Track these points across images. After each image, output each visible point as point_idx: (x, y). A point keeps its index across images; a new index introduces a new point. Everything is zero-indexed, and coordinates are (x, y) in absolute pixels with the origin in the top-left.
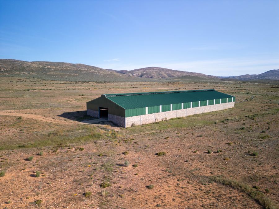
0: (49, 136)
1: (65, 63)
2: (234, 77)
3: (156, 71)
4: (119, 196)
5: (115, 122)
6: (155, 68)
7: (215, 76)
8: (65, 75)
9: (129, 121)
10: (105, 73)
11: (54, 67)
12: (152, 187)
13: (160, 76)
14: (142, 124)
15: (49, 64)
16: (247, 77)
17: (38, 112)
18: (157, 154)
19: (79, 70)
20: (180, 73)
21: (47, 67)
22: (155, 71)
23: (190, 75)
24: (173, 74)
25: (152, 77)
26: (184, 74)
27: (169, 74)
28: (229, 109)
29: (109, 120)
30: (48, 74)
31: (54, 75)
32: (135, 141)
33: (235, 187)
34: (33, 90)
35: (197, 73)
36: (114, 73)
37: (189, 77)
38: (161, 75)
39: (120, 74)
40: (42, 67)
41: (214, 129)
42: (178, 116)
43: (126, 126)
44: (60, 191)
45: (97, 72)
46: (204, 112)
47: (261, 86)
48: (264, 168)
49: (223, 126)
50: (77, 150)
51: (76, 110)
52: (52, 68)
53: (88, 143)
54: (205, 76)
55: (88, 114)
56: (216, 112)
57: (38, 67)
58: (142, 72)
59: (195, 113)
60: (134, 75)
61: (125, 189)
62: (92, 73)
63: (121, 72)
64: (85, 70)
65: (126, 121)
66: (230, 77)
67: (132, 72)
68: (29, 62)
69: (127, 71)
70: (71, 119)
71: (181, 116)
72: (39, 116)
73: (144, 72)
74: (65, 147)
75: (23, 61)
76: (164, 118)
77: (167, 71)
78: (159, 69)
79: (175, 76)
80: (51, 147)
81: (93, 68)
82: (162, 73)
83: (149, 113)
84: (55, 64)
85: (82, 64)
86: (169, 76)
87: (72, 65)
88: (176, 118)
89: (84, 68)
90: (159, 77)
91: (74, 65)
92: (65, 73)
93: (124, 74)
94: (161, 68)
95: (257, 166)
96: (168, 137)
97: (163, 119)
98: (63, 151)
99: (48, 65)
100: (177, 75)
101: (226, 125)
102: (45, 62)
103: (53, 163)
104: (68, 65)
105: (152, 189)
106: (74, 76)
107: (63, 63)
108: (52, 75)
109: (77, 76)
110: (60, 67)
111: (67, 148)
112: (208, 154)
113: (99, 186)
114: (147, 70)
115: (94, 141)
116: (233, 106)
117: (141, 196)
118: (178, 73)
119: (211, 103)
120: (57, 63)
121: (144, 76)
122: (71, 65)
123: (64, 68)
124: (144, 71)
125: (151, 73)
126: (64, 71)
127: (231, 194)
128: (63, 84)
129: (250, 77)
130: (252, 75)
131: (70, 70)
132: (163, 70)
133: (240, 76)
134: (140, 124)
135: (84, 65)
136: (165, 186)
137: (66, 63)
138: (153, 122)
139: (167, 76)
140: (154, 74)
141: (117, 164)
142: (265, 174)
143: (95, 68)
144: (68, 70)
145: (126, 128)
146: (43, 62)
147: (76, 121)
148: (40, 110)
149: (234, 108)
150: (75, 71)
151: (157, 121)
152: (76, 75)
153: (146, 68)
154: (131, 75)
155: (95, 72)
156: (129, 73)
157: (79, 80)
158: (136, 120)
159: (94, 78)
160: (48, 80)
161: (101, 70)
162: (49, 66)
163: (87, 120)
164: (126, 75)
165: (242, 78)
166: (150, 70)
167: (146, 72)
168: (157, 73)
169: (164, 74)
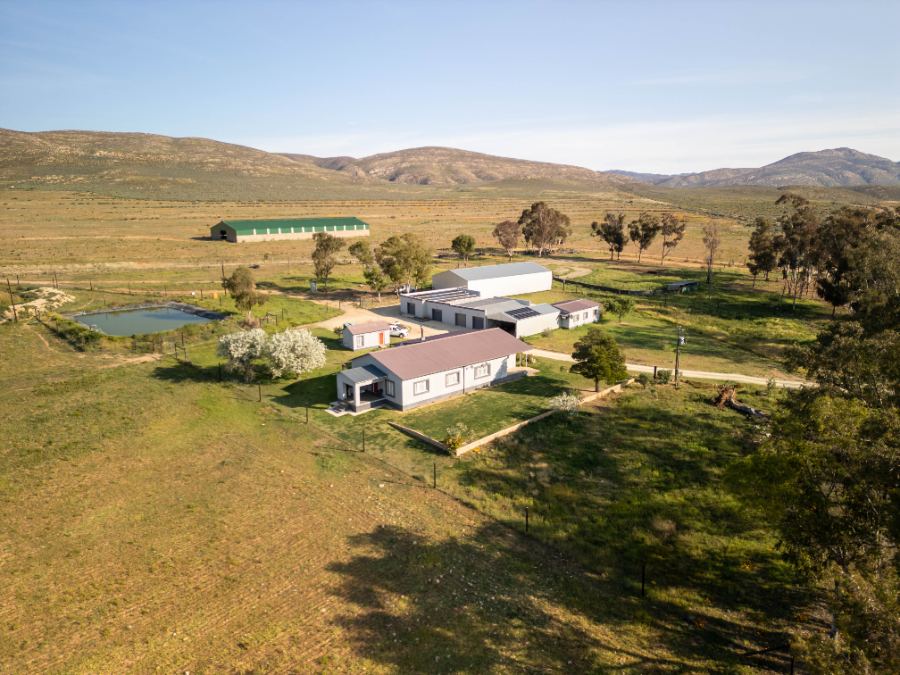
1: (149, 136)
3: (439, 162)
6: (440, 152)
9: (240, 238)
11: (120, 155)
13: (452, 178)
16: (723, 178)
19: (195, 164)
21: (98, 154)
22: (437, 160)
24: (493, 168)
25: (425, 182)
27: (481, 171)
29: (226, 238)
36: (316, 172)
38: (456, 172)
39: (328, 171)
40: (83, 153)
45: (250, 166)
52: (114, 158)
57: (72, 155)
58: (395, 164)
60: (372, 172)
62: (236, 173)
63: (332, 163)
64: (213, 162)
67: (365, 163)
68: (31, 134)
69: (350, 160)
73: (404, 165)
75: (12, 131)
77: (476, 160)
78: (448, 155)
79: (499, 176)
81: (242, 151)
82: (460, 165)
85: (205, 140)
86: (479, 177)
87: (171, 141)
89: (212, 155)
90: (449, 180)
91: (178, 143)
93: (341, 169)
94: (457, 150)
99: (98, 145)
100: (505, 174)
102: (82, 132)
104: (160, 141)
107: (141, 137)
108: (128, 183)
110: (138, 154)
114: (413, 158)
118: (508, 166)
120: (122, 135)
121: (403, 178)
122: (168, 143)
123: (148, 155)
124: (402, 162)
125: (423, 167)
126: (150, 164)
130: (738, 170)
131: (168, 161)
132: (461, 155)
135: (210, 141)
139: (474, 176)
140: (432, 169)
143: (245, 152)
150: (185, 167)
154: (361, 173)
155: (245, 167)
156: (357, 169)
161: (265, 157)
162: (103, 150)
164: (346, 174)
165: (707, 178)
166: (422, 158)
167: (409, 165)
168: (443, 168)
169: (466, 171)
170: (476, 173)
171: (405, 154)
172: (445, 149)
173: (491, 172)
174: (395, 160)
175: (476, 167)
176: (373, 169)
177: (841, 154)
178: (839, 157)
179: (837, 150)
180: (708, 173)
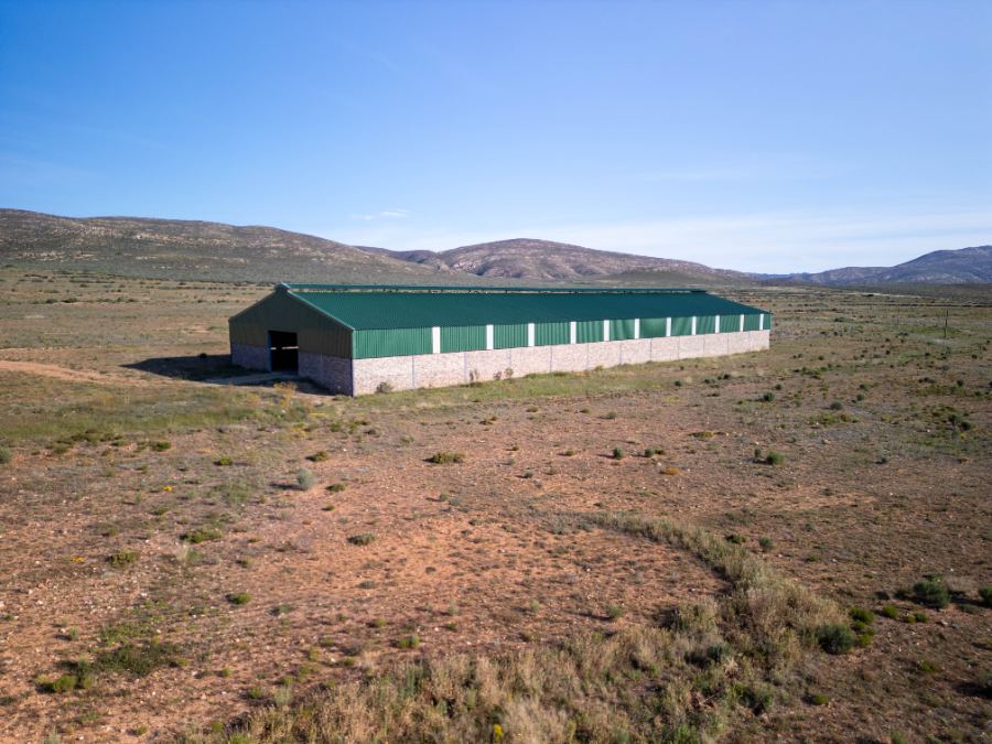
0: (59, 414)
1: (206, 224)
2: (806, 276)
3: (532, 255)
4: (239, 562)
5: (321, 378)
6: (532, 244)
7: (743, 271)
8: (202, 261)
9: (368, 373)
10: (351, 259)
11: (165, 238)
12: (368, 540)
13: (548, 272)
14: (417, 387)
15: (146, 225)
16: (853, 277)
17: (54, 357)
18: (431, 460)
19: (255, 249)
20: (618, 263)
21: (138, 237)
22: (529, 253)
23: (651, 268)
24: (594, 263)
25: (518, 276)
26: (634, 266)
27: (581, 265)
28: (746, 353)
29: (302, 374)
30: (140, 258)
31: (162, 262)
32: (368, 428)
33: (661, 538)
34: (66, 302)
35: (678, 262)
36: (384, 259)
37: (647, 274)
38: (552, 267)
39: (406, 263)
40: (121, 235)
41: (667, 399)
42: (555, 368)
43: (358, 391)
44: (26, 552)
45: (321, 254)
46: (654, 360)
47: (891, 302)
48: (790, 494)
49: (704, 392)
50: (144, 448)
51: (196, 353)
52: (157, 241)
53: (192, 431)
54: (706, 270)
55: (234, 361)
56: (698, 360)
57: (106, 237)
58: (483, 257)
59: (620, 359)
60: (456, 266)
61: (270, 547)
62: (305, 258)
63: (411, 257)
64: (277, 248)
65: (357, 373)
66: (792, 276)
67: (449, 256)
68: (74, 219)
70: (166, 375)
71: (566, 368)
72: (55, 367)
73: (493, 259)
74: (102, 440)
75: (54, 216)
76: (503, 371)
77: (574, 253)
78: (543, 248)
79: (601, 270)
80: (49, 439)
82: (556, 259)
83: (444, 350)
84: (172, 225)
85: (268, 228)
86: (579, 272)
87: (231, 230)
88: (548, 372)
89: (275, 242)
90: (546, 274)
91: (238, 232)
92: (200, 257)
93: (420, 262)
94: (552, 243)
95: (770, 489)
96: (494, 419)
97: (500, 373)
98: (90, 451)
99: (143, 230)
100: (608, 269)
101: (713, 391)
102: (132, 219)
103: (39, 482)
104: (219, 229)
105: (366, 544)
106: (234, 266)
107: (198, 225)
108: (153, 262)
109: (243, 266)
110: (188, 238)
111: (110, 442)
112: (610, 461)
113: (178, 540)
114: (503, 251)
115: (219, 426)
116: (766, 344)
117: (316, 564)
118: (611, 261)
119: (682, 331)
121: (492, 272)
122: (228, 232)
123: (200, 240)
124: (490, 255)
125: (515, 260)
126: (200, 249)
127: (637, 555)
128: (188, 288)
129: (862, 276)
130: (868, 270)
131: (222, 246)
132: (557, 248)
133: (826, 274)
134: (411, 387)
135: (274, 230)
136: (416, 539)
137: (212, 224)
138: (463, 382)
139: (572, 270)
140: (526, 263)
141: (273, 485)
142: (788, 508)
144: (216, 248)
145: (356, 398)
146: (127, 219)
147: (184, 379)
148: (64, 353)
149: (765, 351)
150: (241, 251)
151: (475, 380)
152: (241, 263)
153: (501, 242)
154: (444, 267)
155: (315, 254)
156: (438, 262)
157: (250, 280)
158: (395, 371)
159: (306, 273)
160: (135, 279)
161: (337, 247)
162: (146, 232)
163: (224, 377)
164: (428, 267)
165: (833, 277)
166: (513, 251)
167: (498, 258)
168: (538, 262)
169: (564, 266)
170: (575, 268)
171: (494, 247)
172: (537, 241)
173: (592, 266)
174: (482, 252)
175: (575, 262)
176: (457, 262)
177: (986, 253)
178: (984, 256)
179: (981, 248)
180: (833, 271)
